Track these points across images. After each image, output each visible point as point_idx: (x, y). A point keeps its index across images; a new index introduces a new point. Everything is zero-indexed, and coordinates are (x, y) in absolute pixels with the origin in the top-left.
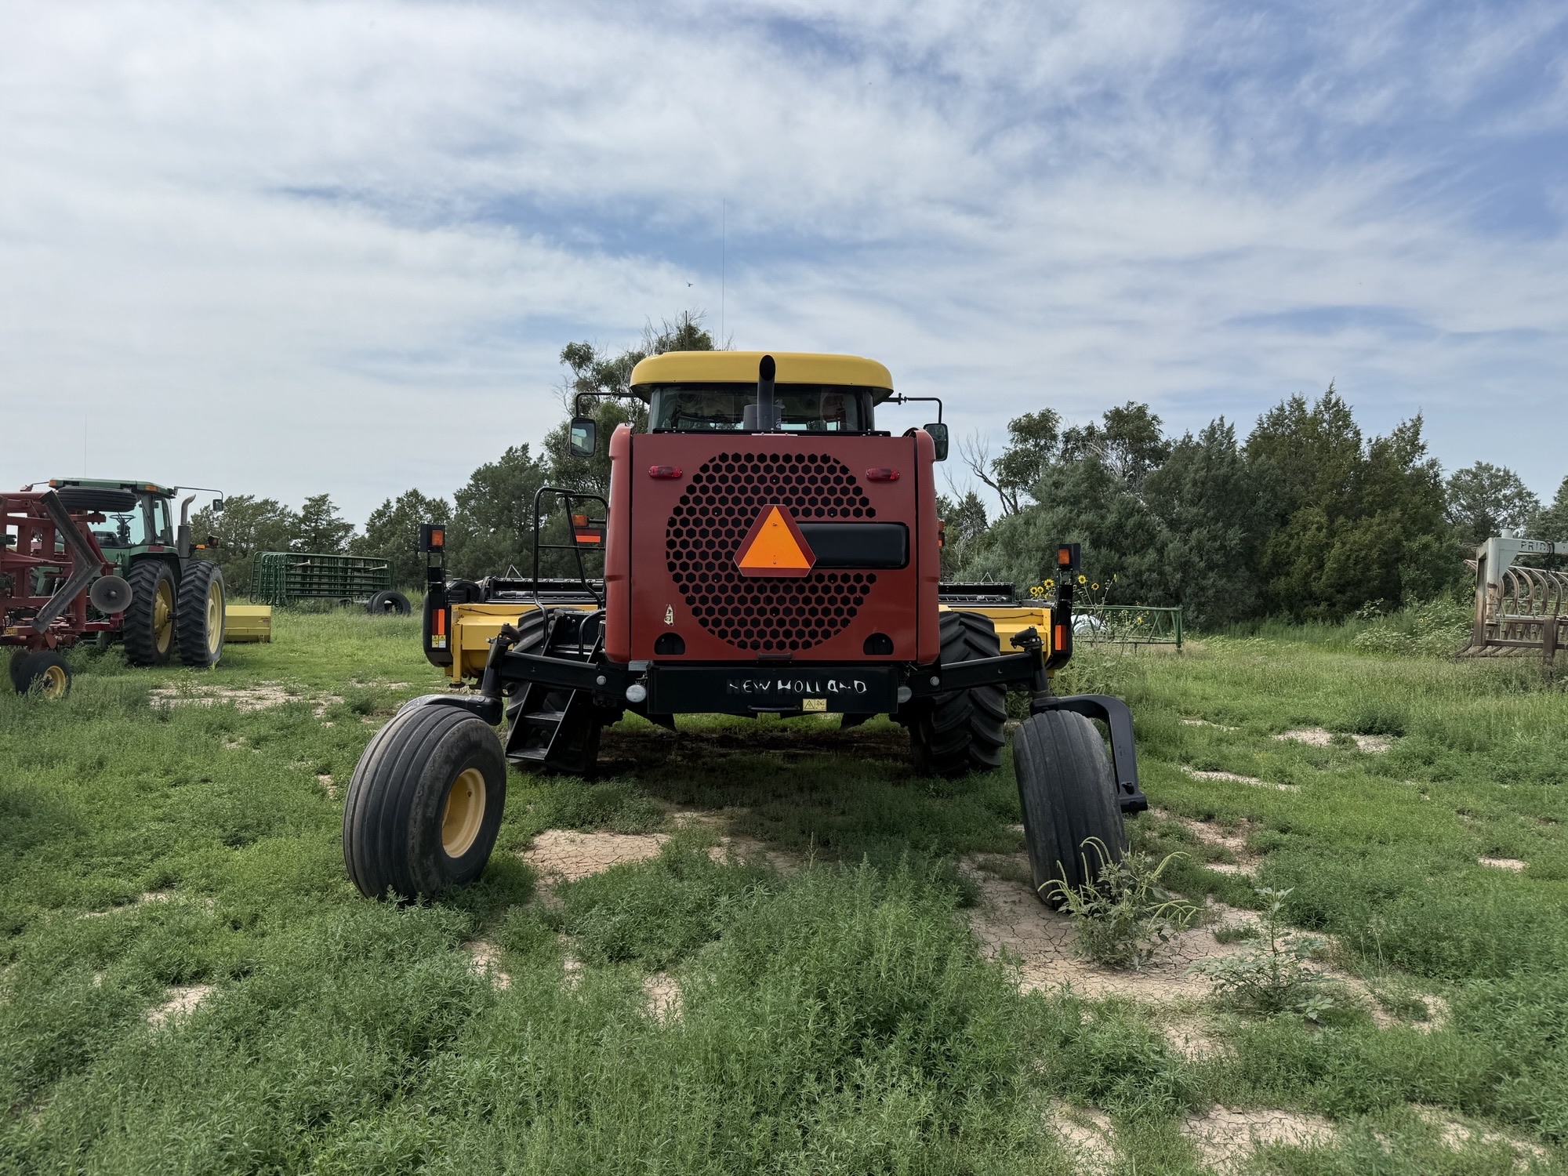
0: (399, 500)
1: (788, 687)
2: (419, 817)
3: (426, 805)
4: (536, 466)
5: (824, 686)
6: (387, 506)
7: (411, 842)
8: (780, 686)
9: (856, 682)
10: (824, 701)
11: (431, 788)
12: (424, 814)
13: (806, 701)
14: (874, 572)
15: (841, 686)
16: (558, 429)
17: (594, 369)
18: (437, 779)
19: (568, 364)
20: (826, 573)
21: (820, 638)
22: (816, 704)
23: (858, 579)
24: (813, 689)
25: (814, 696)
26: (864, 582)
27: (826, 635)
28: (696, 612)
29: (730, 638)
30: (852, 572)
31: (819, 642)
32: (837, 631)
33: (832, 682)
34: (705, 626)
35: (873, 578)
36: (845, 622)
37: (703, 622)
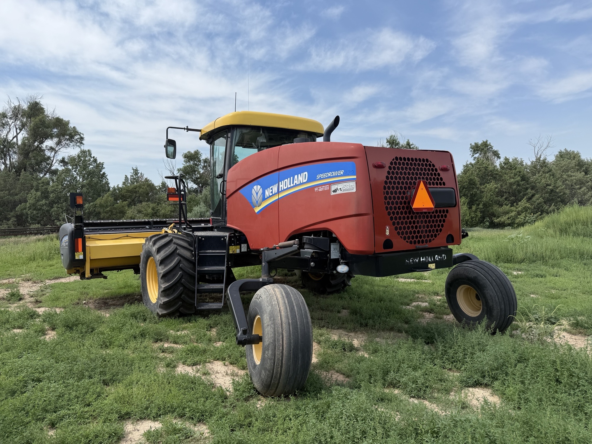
1: (424, 259)
5: (434, 258)
8: (422, 260)
9: (443, 255)
10: (434, 264)
13: (429, 265)
14: (448, 209)
15: (439, 257)
20: (438, 209)
21: (434, 237)
22: (432, 266)
23: (444, 211)
24: (431, 260)
25: (432, 263)
26: (445, 213)
27: (436, 236)
28: (396, 229)
29: (407, 240)
30: (442, 209)
31: (434, 239)
32: (439, 234)
33: (436, 256)
34: (399, 235)
35: (447, 211)
36: (441, 230)
37: (398, 233)
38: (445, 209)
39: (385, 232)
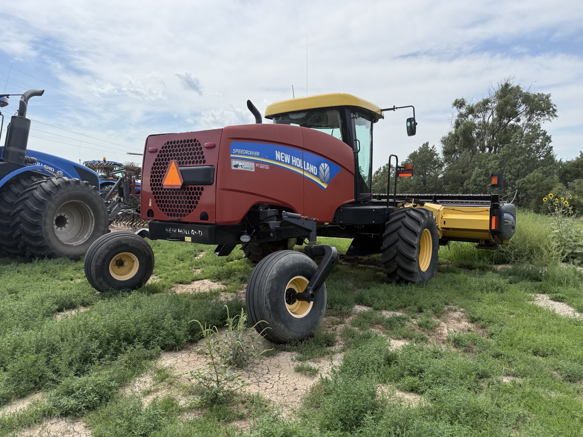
0: (384, 167)
1: (181, 231)
2: (94, 265)
3: (97, 261)
4: (431, 150)
5: (190, 232)
6: (380, 169)
7: (92, 272)
8: (179, 231)
9: (199, 231)
10: (190, 238)
11: (99, 257)
12: (96, 264)
13: (186, 238)
14: (203, 186)
15: (195, 232)
16: (447, 134)
17: (467, 108)
18: (101, 253)
19: (455, 108)
20: (186, 187)
21: (188, 213)
22: (188, 239)
23: (198, 189)
24: (188, 233)
25: (188, 236)
26: (200, 191)
27: (190, 212)
28: (157, 201)
29: (165, 212)
30: (197, 187)
31: (188, 214)
32: (193, 210)
33: (193, 231)
34: (159, 207)
35: (202, 189)
36: (195, 207)
37: (158, 205)
38: (200, 187)
39: (149, 203)
